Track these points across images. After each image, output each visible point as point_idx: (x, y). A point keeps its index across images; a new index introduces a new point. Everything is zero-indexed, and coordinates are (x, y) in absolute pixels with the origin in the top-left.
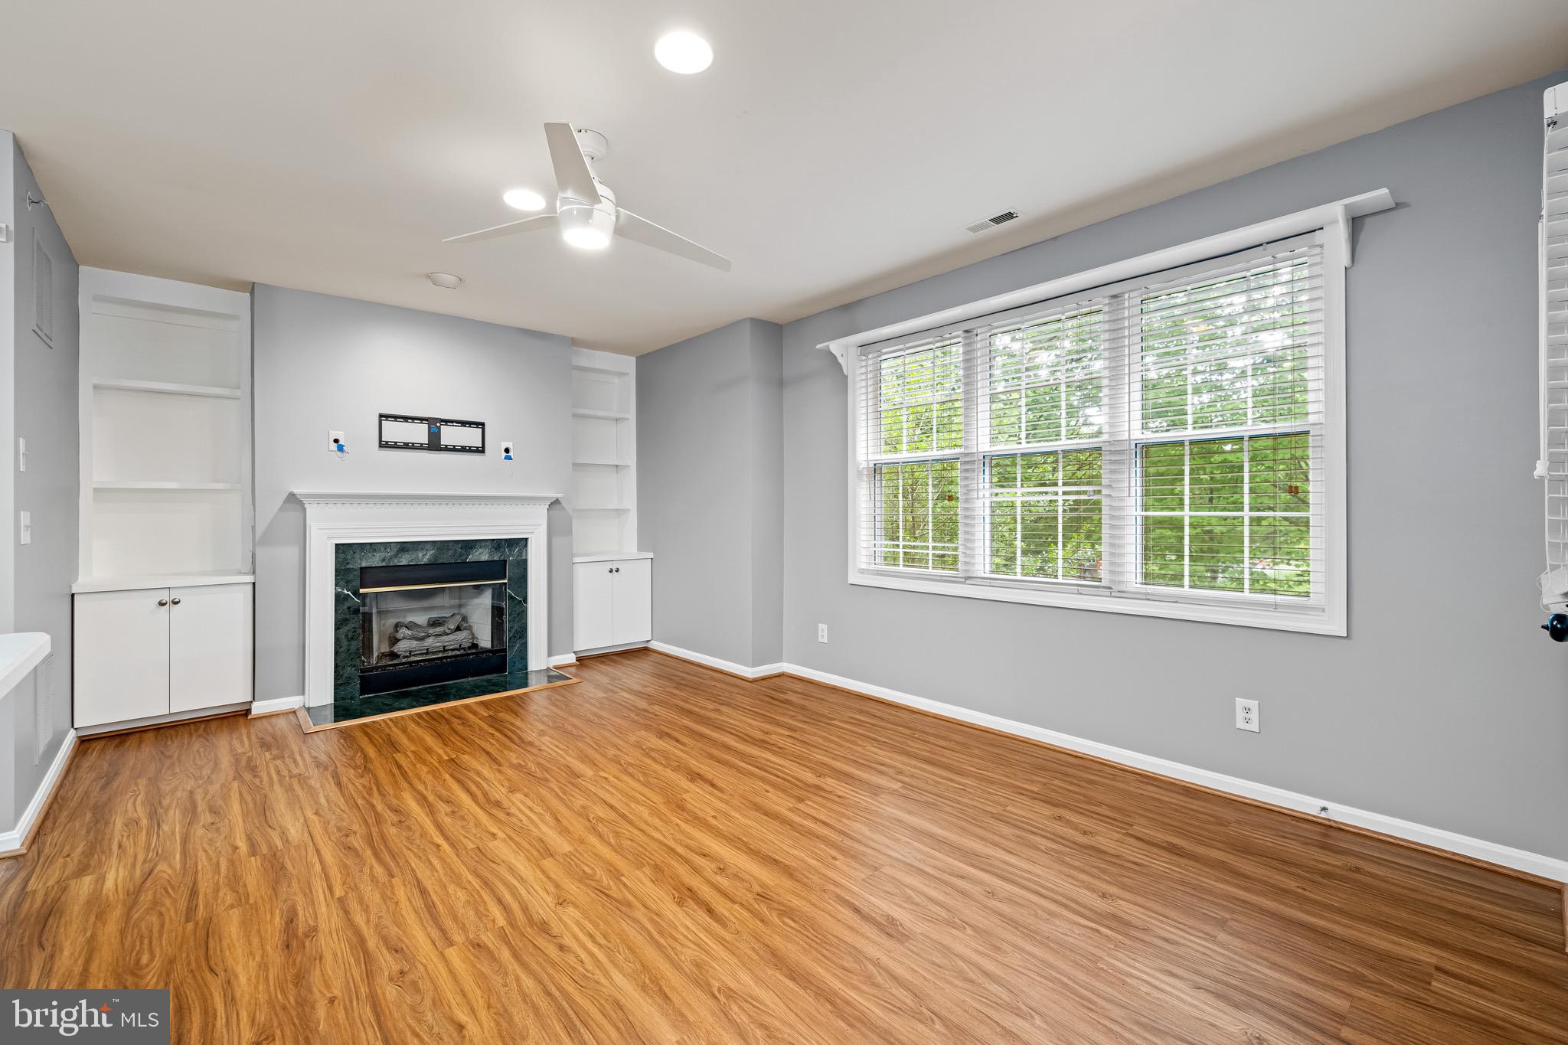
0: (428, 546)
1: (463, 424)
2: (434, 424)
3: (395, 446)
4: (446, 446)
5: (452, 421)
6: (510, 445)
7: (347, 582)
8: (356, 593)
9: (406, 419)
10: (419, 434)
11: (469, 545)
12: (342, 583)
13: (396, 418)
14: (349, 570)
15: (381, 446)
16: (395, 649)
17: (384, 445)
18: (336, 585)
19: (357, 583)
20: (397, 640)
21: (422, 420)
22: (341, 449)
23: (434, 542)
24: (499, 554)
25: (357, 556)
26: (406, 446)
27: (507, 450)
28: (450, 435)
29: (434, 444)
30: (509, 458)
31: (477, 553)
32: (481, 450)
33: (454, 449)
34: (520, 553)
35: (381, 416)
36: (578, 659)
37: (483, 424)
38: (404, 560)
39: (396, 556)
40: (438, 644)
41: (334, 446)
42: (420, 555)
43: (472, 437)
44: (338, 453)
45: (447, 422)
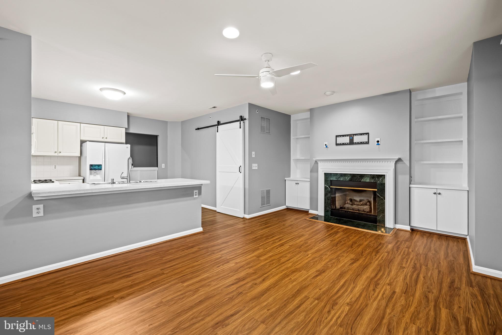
0: (349, 175)
1: (361, 134)
2: (351, 136)
3: (340, 144)
4: (355, 143)
5: (357, 134)
6: (379, 139)
7: (327, 183)
8: (329, 187)
9: (343, 136)
10: (347, 140)
11: (362, 176)
12: (326, 184)
13: (340, 136)
14: (327, 180)
15: (336, 145)
16: (344, 206)
17: (337, 144)
18: (325, 184)
19: (330, 184)
20: (346, 204)
21: (348, 135)
22: (327, 147)
23: (350, 174)
24: (374, 180)
25: (330, 177)
26: (343, 144)
27: (378, 142)
28: (356, 139)
29: (352, 142)
30: (379, 144)
31: (365, 179)
32: (367, 143)
33: (358, 143)
34: (382, 180)
35: (336, 136)
36: (412, 230)
37: (368, 133)
38: (342, 179)
39: (339, 177)
40: (357, 208)
41: (325, 146)
42: (346, 178)
43: (364, 138)
44: (326, 148)
45: (356, 135)
